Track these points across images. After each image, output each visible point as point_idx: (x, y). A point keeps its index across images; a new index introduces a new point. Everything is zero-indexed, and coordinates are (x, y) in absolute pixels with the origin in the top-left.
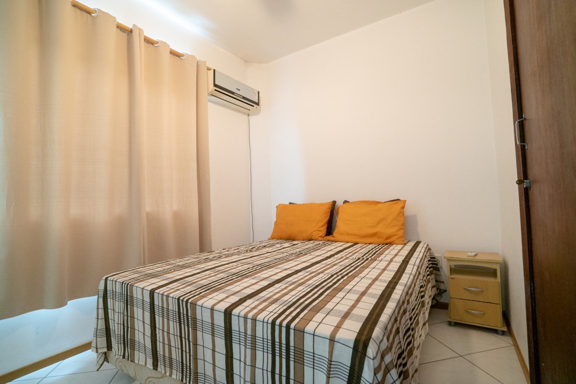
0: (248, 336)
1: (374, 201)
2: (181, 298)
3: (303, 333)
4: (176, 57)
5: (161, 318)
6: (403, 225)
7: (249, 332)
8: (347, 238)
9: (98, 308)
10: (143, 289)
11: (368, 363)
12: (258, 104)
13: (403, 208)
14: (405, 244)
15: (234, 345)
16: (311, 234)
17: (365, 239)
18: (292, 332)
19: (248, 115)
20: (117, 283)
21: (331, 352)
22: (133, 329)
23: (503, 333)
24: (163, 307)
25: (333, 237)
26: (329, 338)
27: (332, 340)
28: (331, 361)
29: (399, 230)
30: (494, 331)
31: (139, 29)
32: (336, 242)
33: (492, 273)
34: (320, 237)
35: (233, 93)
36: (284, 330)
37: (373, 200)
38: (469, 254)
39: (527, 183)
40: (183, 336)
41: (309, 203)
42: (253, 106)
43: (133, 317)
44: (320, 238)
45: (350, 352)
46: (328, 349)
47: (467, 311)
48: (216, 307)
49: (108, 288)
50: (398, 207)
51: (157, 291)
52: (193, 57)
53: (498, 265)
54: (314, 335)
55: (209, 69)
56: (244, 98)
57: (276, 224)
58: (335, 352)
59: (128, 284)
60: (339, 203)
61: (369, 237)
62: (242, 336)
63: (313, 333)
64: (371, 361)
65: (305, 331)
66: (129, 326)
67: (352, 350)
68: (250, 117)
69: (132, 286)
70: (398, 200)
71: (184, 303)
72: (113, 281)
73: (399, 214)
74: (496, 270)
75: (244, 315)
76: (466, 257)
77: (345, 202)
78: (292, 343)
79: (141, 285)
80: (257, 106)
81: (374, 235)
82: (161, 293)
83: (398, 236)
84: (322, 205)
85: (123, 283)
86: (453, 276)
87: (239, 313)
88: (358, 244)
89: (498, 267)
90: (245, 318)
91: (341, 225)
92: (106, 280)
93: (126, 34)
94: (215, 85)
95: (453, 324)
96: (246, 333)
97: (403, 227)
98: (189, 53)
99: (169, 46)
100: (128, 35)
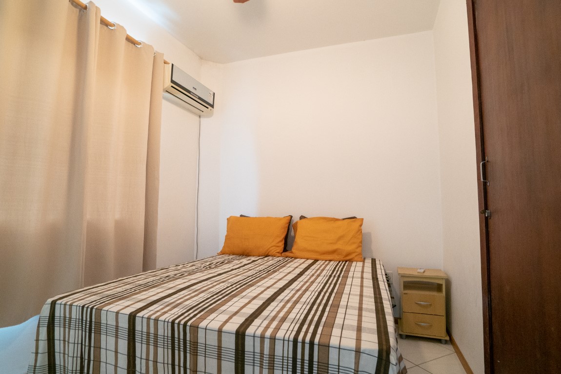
0: (265, 356)
1: (334, 218)
2: (177, 321)
3: (328, 348)
4: (130, 44)
5: (144, 346)
6: (361, 242)
7: (267, 351)
8: (307, 255)
9: (37, 340)
10: (117, 313)
11: (393, 369)
12: (212, 106)
13: (361, 225)
14: (364, 261)
15: (246, 367)
16: (268, 249)
17: (324, 255)
18: (316, 348)
19: (200, 117)
20: (74, 309)
21: (357, 363)
22: (98, 361)
23: (446, 342)
24: (148, 333)
25: (292, 252)
26: (354, 350)
27: (358, 351)
28: (358, 371)
29: (357, 248)
30: (439, 341)
31: (96, 7)
32: (296, 258)
33: (439, 288)
34: (278, 253)
35: (189, 92)
36: (307, 347)
37: (332, 217)
38: (419, 270)
39: (488, 213)
40: (177, 363)
41: (265, 216)
42: (208, 108)
43: (98, 348)
44: (278, 255)
45: (375, 361)
46: (354, 361)
47: (418, 324)
48: (225, 329)
49: (57, 314)
50: (356, 225)
51: (140, 314)
52: (150, 47)
53: (444, 281)
54: (339, 348)
55: (165, 63)
56: (200, 98)
57: (228, 238)
58: (362, 362)
59: (92, 309)
60: (296, 218)
61: (329, 255)
62: (258, 356)
63: (338, 347)
64: (395, 367)
65: (331, 345)
66: (92, 358)
67: (377, 358)
68: (202, 119)
69: (99, 310)
70: (354, 218)
71: (181, 327)
72: (65, 305)
73: (357, 232)
74: (442, 285)
75: (261, 335)
76: (417, 274)
77: (302, 217)
78: (316, 359)
79: (114, 308)
80: (211, 108)
81: (334, 252)
82: (146, 316)
83: (357, 254)
84: (280, 219)
85: (83, 307)
86: (406, 292)
87: (254, 334)
88: (318, 260)
89: (443, 283)
90: (262, 337)
91: (300, 241)
92: (53, 304)
93: (78, 10)
94: (172, 81)
95: (404, 337)
96: (262, 353)
97: (360, 244)
98: (146, 43)
99: (125, 30)
100: (80, 11)
